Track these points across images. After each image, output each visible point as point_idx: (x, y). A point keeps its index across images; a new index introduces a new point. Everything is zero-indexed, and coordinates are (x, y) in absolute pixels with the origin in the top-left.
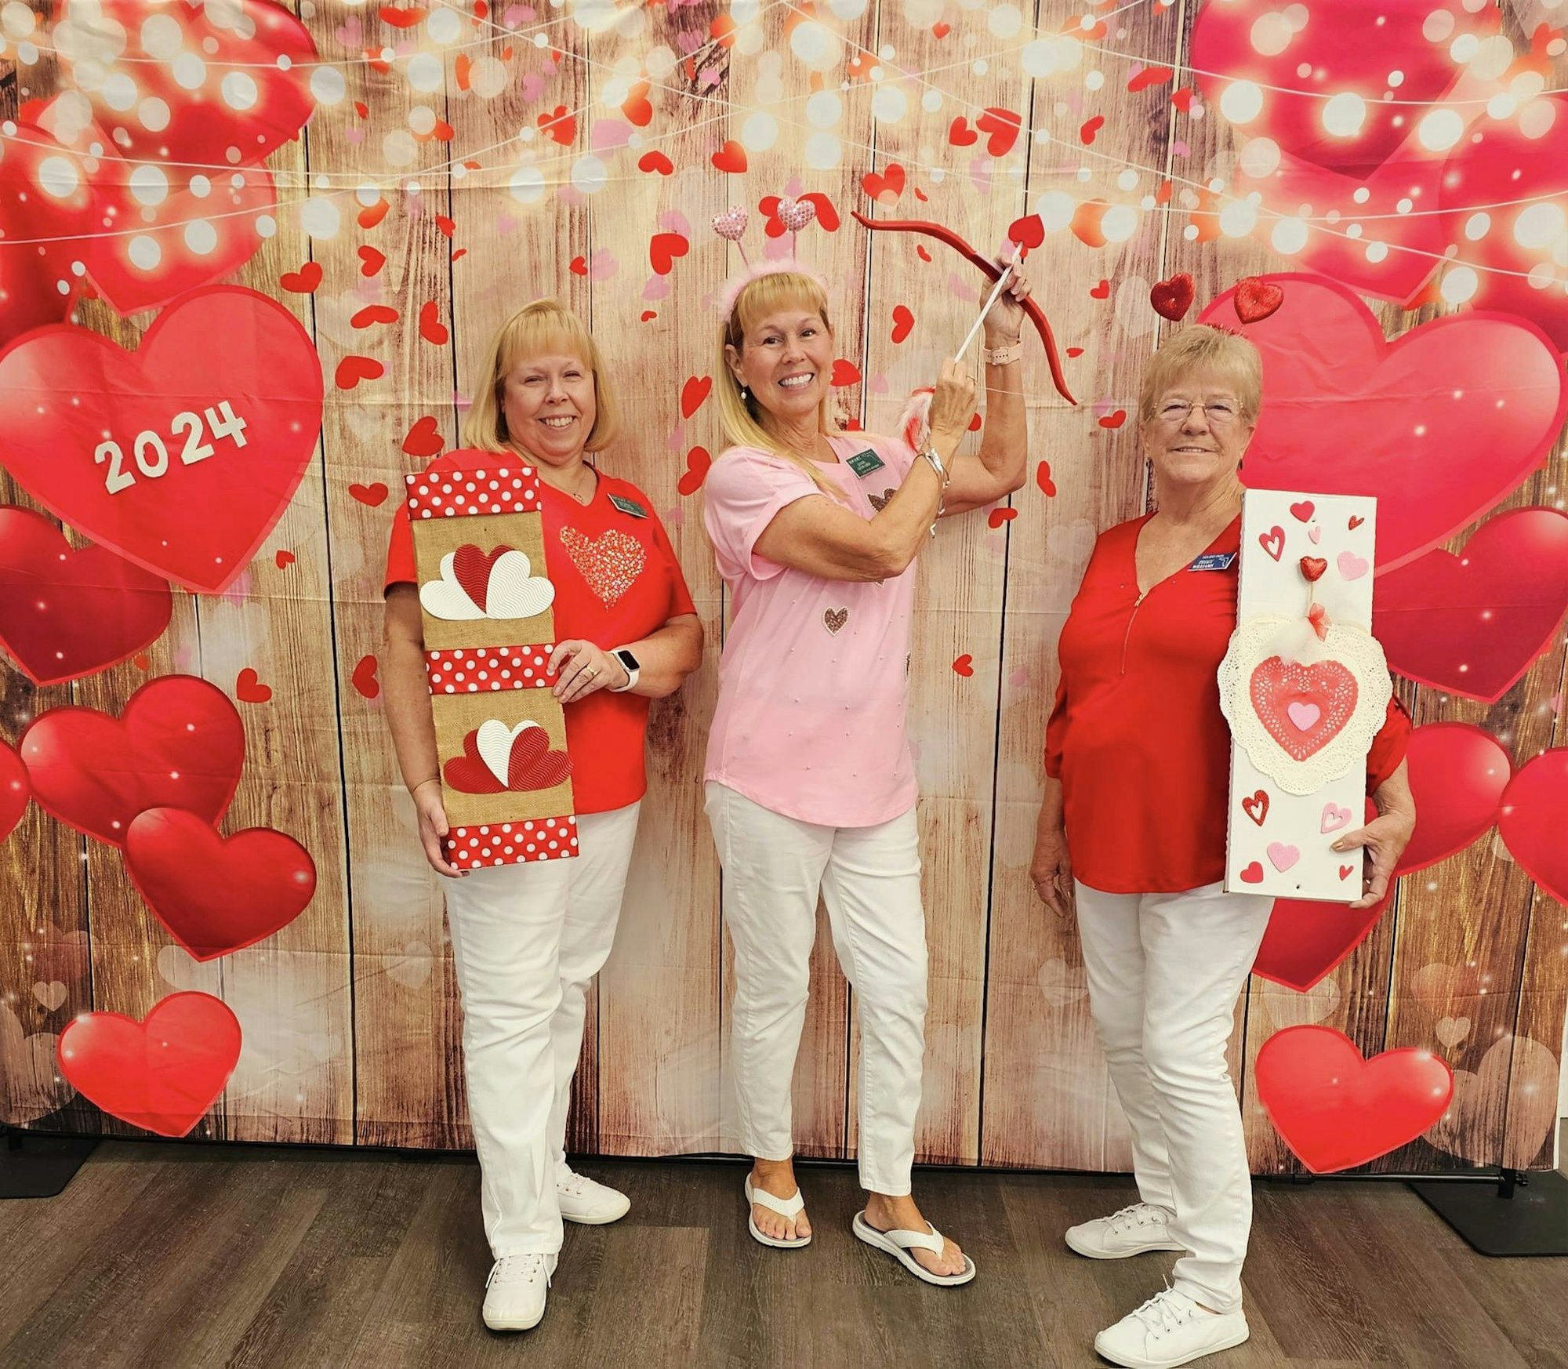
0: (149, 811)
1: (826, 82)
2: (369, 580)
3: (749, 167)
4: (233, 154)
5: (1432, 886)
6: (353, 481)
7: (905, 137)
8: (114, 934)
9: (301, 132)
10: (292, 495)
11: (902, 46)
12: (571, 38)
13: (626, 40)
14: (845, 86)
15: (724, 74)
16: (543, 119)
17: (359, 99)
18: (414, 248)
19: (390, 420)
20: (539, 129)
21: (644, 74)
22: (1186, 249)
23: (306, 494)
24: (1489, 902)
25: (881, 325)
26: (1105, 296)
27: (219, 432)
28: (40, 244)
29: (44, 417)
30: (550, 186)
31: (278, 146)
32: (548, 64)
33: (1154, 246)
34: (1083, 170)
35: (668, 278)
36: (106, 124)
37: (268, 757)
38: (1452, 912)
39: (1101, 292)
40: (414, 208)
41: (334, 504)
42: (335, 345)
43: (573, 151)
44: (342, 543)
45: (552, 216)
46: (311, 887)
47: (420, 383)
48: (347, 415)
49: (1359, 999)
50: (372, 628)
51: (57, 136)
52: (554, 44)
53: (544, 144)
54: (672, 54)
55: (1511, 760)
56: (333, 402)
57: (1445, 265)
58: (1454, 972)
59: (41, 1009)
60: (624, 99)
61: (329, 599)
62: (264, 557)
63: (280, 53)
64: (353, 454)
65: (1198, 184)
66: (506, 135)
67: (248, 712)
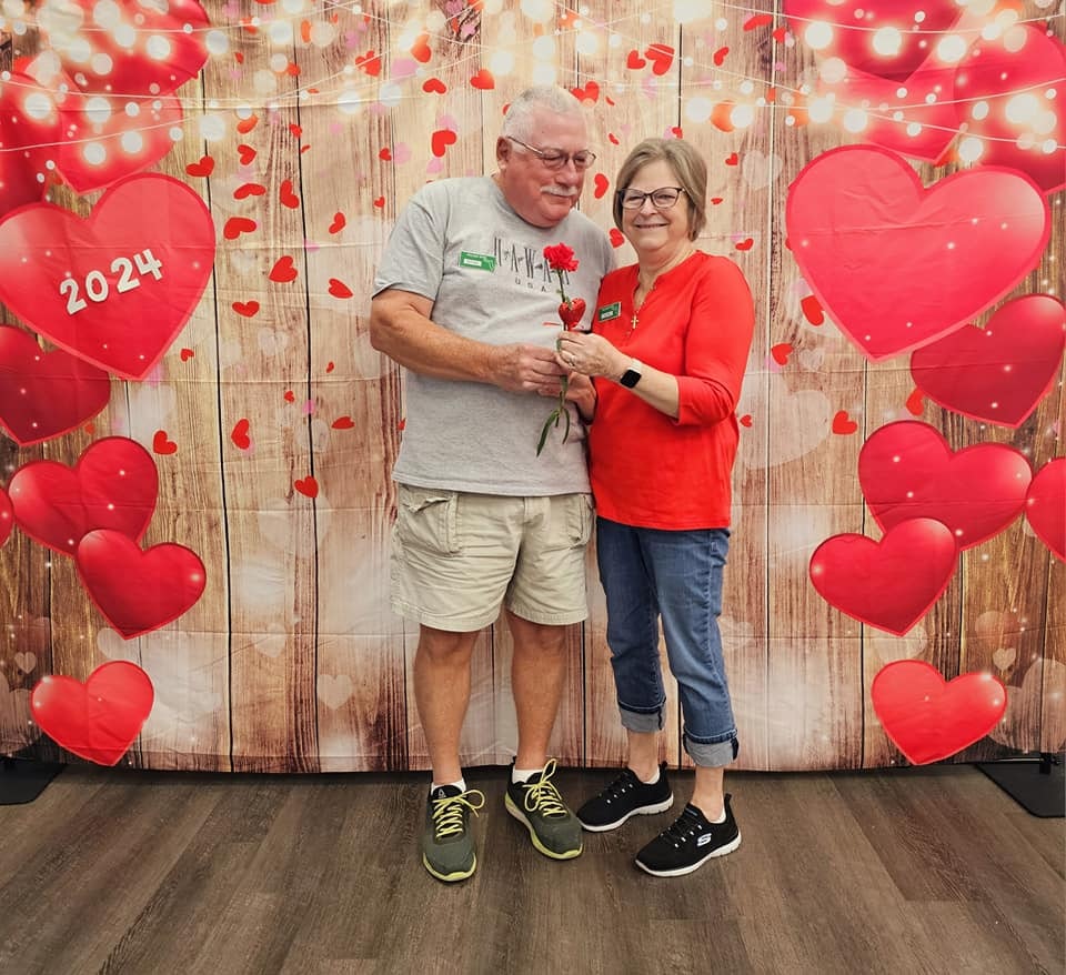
0: (93, 533)
1: (545, 29)
2: (244, 367)
3: (496, 86)
4: (154, 88)
5: (985, 557)
6: (235, 300)
7: (599, 64)
8: (67, 620)
9: (199, 73)
10: (193, 310)
11: (593, 6)
12: (376, 7)
13: (412, 7)
14: (557, 32)
15: (478, 27)
16: (359, 60)
17: (237, 50)
18: (275, 145)
19: (261, 259)
20: (356, 67)
21: (425, 29)
22: (788, 133)
23: (203, 310)
24: (1023, 567)
25: (588, 188)
26: (736, 164)
27: (143, 270)
28: (27, 150)
29: (26, 265)
30: (365, 102)
31: (184, 82)
32: (361, 25)
33: (766, 130)
34: (717, 82)
35: (443, 159)
36: (70, 71)
37: (175, 492)
38: (999, 574)
39: (733, 161)
40: (274, 119)
41: (221, 317)
42: (223, 211)
43: (379, 80)
44: (227, 343)
45: (366, 122)
46: (203, 584)
47: (281, 235)
48: (232, 254)
49: (940, 641)
50: (246, 400)
51: (38, 78)
52: (365, 12)
53: (360, 76)
54: (443, 16)
55: (1031, 467)
56: (222, 247)
57: (961, 136)
58: (1003, 616)
59: (20, 672)
60: (412, 46)
61: (217, 381)
62: (173, 354)
63: (185, 23)
64: (235, 283)
65: (791, 89)
66: (335, 71)
67: (162, 461)
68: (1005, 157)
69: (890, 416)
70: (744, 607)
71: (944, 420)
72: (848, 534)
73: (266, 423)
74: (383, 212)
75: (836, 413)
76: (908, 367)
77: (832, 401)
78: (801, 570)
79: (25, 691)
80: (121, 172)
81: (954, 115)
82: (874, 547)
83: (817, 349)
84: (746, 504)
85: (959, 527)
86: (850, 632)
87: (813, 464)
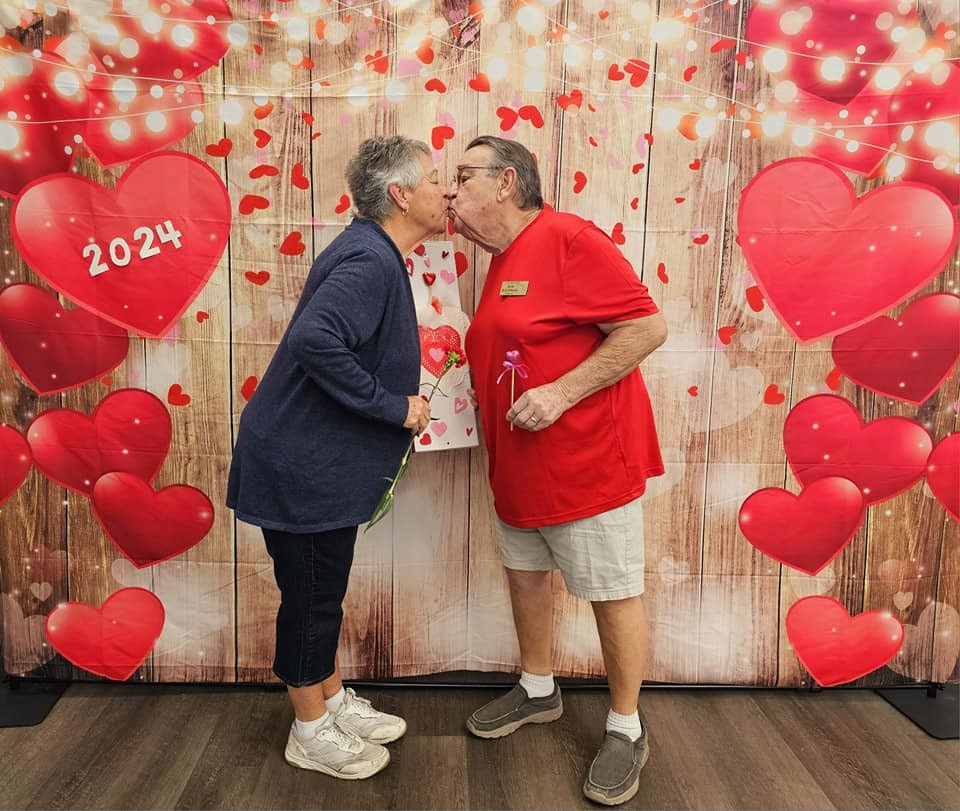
0: (109, 474)
1: (537, 41)
2: (255, 330)
3: (491, 89)
4: (178, 73)
5: (888, 513)
6: (248, 270)
7: (583, 74)
8: (83, 552)
9: (220, 61)
10: (208, 278)
11: (581, 22)
12: (386, 11)
13: (418, 14)
14: (548, 44)
15: (477, 35)
16: (368, 58)
17: (256, 43)
18: (288, 131)
19: (272, 234)
20: (365, 64)
21: (430, 33)
22: (744, 143)
23: (218, 278)
24: (922, 523)
25: (567, 183)
26: (697, 168)
27: (164, 239)
28: (54, 124)
29: (50, 229)
30: (372, 97)
31: (206, 69)
32: (372, 27)
33: (725, 141)
34: (685, 96)
35: (442, 152)
36: (98, 53)
37: (186, 439)
38: (901, 529)
39: (695, 166)
40: (288, 107)
41: (235, 284)
43: (386, 77)
44: (239, 307)
45: (373, 117)
46: (211, 521)
47: (292, 212)
48: (246, 230)
49: (846, 580)
50: (255, 359)
51: (67, 59)
52: (376, 14)
53: (369, 73)
54: (446, 23)
55: (932, 439)
56: (237, 222)
57: (890, 155)
58: (903, 565)
59: (35, 600)
60: (417, 48)
61: (229, 341)
62: (189, 316)
63: (209, 14)
64: (249, 253)
65: (749, 106)
66: (346, 67)
67: (175, 411)
68: (923, 175)
69: (812, 390)
70: (683, 549)
71: (858, 395)
72: (772, 488)
75: (768, 385)
76: (830, 350)
77: (765, 376)
78: (732, 516)
79: (40, 618)
80: (144, 149)
81: (885, 136)
82: (794, 499)
83: (756, 332)
84: (689, 462)
85: (867, 486)
86: (770, 571)
87: (746, 429)
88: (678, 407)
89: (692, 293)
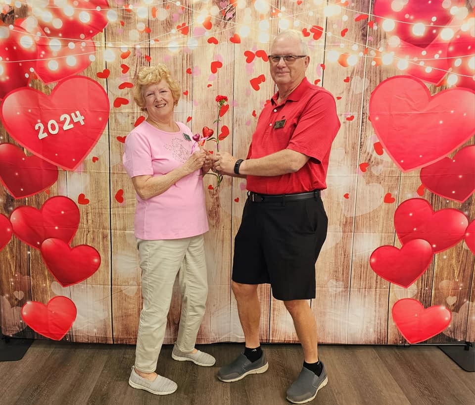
0: (48, 240)
1: (265, 17)
3: (241, 42)
4: (82, 36)
5: (445, 257)
6: (118, 135)
8: (38, 277)
9: (104, 30)
10: (99, 139)
11: (288, 7)
12: (187, 3)
13: (204, 4)
14: (271, 18)
15: (234, 15)
16: (179, 27)
17: (122, 20)
18: (138, 65)
19: (130, 117)
20: (177, 30)
21: (210, 14)
22: (372, 68)
23: (103, 140)
24: (462, 262)
26: (348, 82)
27: (75, 120)
28: (20, 62)
29: (19, 116)
30: (180, 47)
31: (96, 34)
32: (180, 11)
33: (363, 67)
34: (341, 44)
35: (216, 74)
36: (42, 26)
37: (87, 222)
38: (451, 265)
39: (347, 80)
40: (138, 53)
41: (112, 143)
42: (114, 95)
43: (188, 36)
44: (114, 154)
45: (181, 56)
46: (99, 264)
48: (117, 116)
49: (423, 291)
50: (122, 181)
51: (26, 29)
52: (182, 5)
53: (179, 34)
54: (218, 8)
55: (468, 220)
56: (113, 111)
57: (449, 74)
58: (452, 282)
59: (16, 299)
60: (203, 21)
61: (109, 172)
62: (89, 158)
63: (98, 6)
64: (118, 127)
65: (375, 49)
66: (167, 32)
67: (82, 208)
68: (467, 84)
69: (409, 196)
70: (341, 275)
71: (432, 198)
72: (387, 246)
73: (131, 191)
74: (187, 97)
75: (386, 193)
76: (419, 175)
77: (385, 189)
78: (366, 260)
80: (65, 75)
81: (446, 64)
82: (398, 251)
83: (379, 166)
84: (344, 232)
85: (435, 243)
86: (384, 286)
87: (374, 215)
88: (338, 204)
89: (346, 146)
